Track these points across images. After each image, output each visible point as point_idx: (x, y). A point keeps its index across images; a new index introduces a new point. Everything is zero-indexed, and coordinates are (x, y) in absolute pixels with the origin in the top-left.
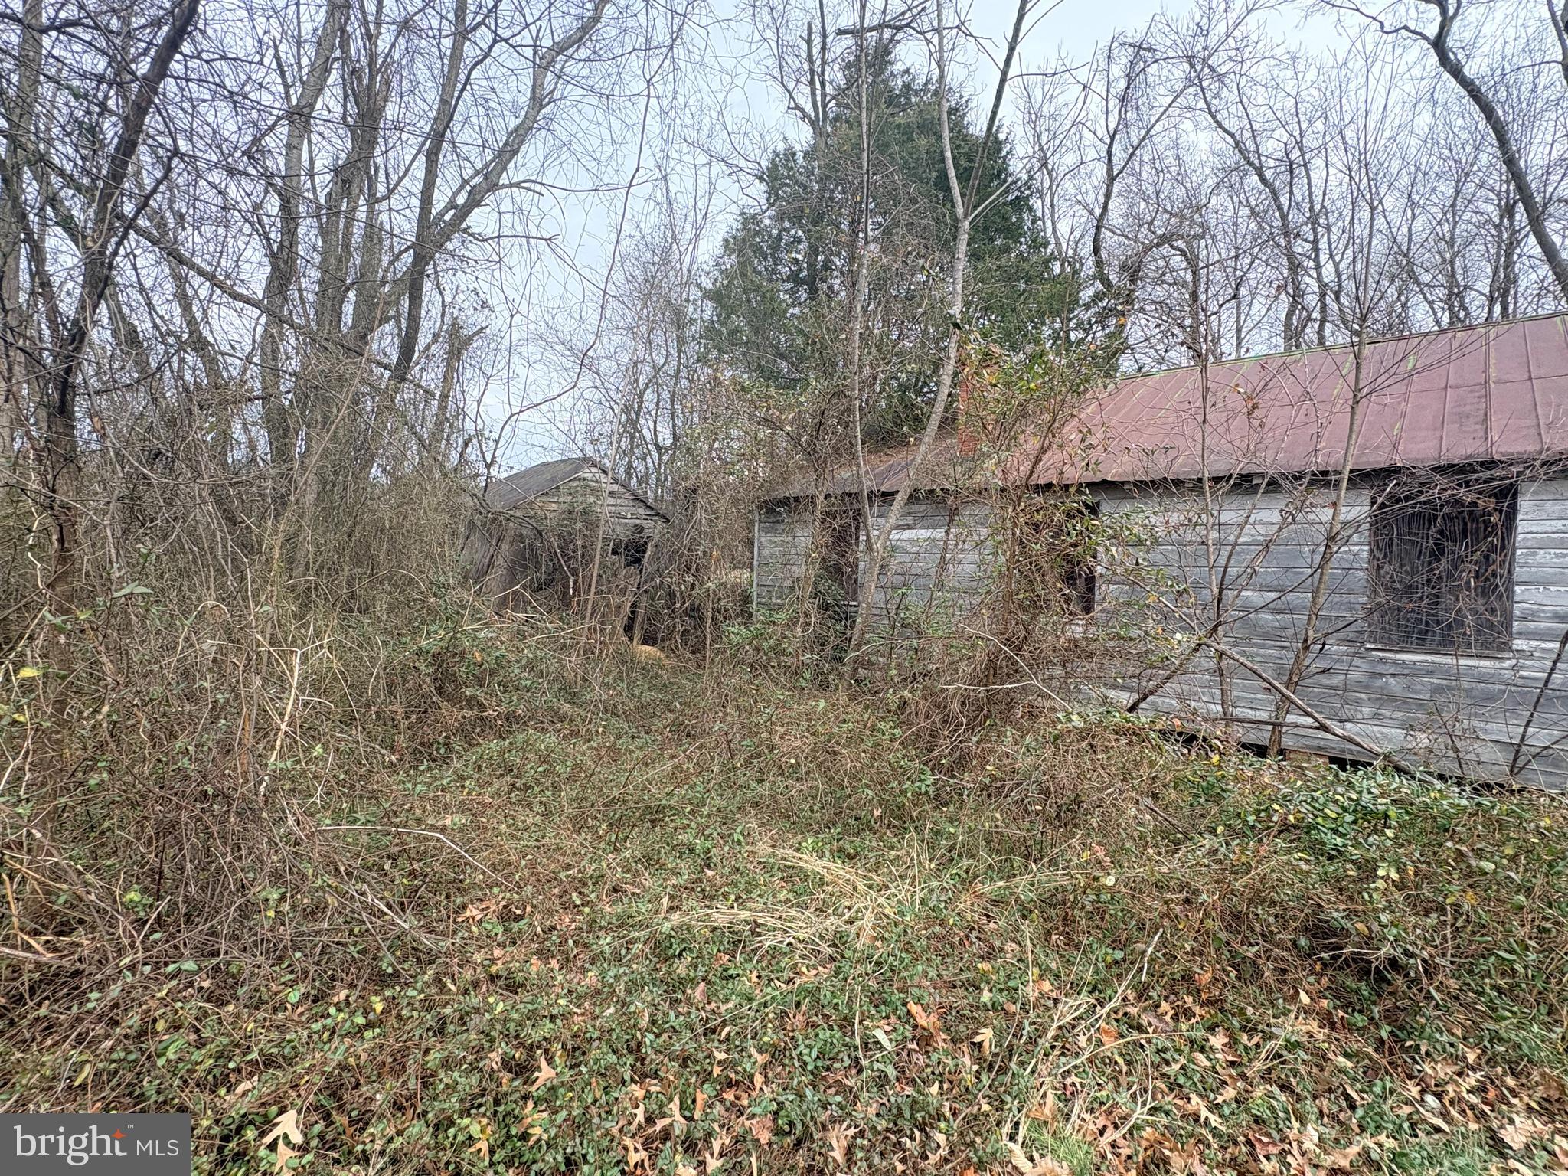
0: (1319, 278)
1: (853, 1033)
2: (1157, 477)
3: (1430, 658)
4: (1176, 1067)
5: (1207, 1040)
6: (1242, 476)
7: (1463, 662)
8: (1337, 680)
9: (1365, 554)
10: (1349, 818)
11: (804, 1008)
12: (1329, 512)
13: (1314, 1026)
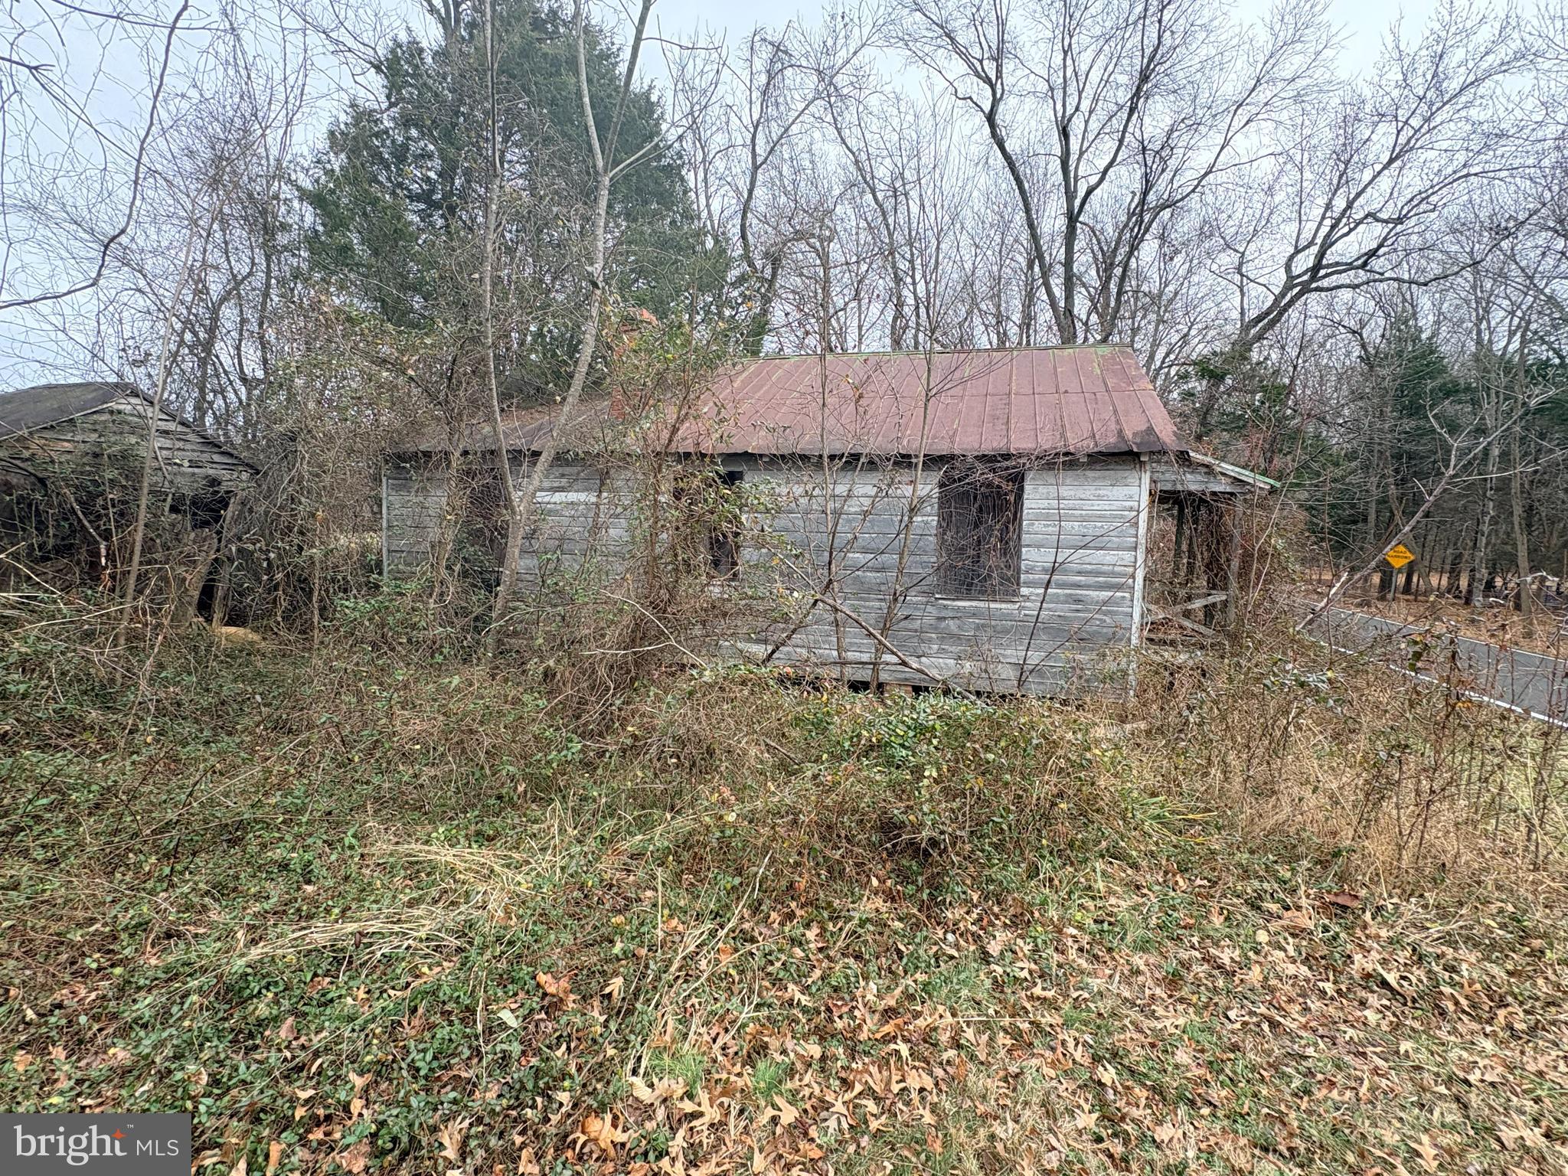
0: (915, 293)
1: (475, 1022)
2: (786, 452)
3: (974, 603)
4: (778, 964)
5: (804, 935)
6: (852, 455)
7: (993, 605)
8: (917, 624)
9: (935, 523)
10: (911, 734)
11: (421, 1011)
12: (910, 488)
13: (879, 902)
